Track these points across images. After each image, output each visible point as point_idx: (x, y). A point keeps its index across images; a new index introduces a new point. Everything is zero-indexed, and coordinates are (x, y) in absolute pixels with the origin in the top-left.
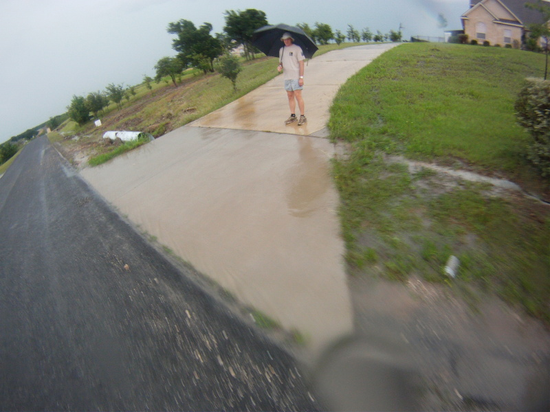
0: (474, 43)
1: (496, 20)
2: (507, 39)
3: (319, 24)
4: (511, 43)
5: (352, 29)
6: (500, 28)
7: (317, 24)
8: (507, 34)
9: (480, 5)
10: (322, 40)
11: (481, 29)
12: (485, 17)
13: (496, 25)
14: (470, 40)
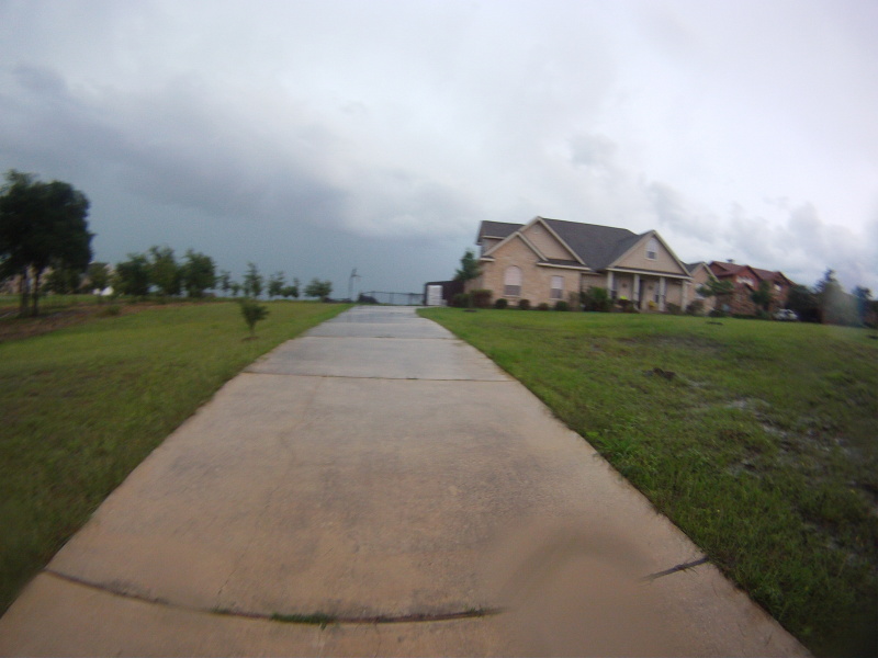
0: (502, 304)
1: (542, 261)
2: (558, 293)
3: (196, 252)
4: (565, 298)
5: (254, 271)
6: (544, 274)
7: (190, 255)
8: (557, 284)
9: (518, 236)
10: (194, 288)
11: (513, 278)
12: (525, 256)
13: (540, 270)
14: (493, 300)
